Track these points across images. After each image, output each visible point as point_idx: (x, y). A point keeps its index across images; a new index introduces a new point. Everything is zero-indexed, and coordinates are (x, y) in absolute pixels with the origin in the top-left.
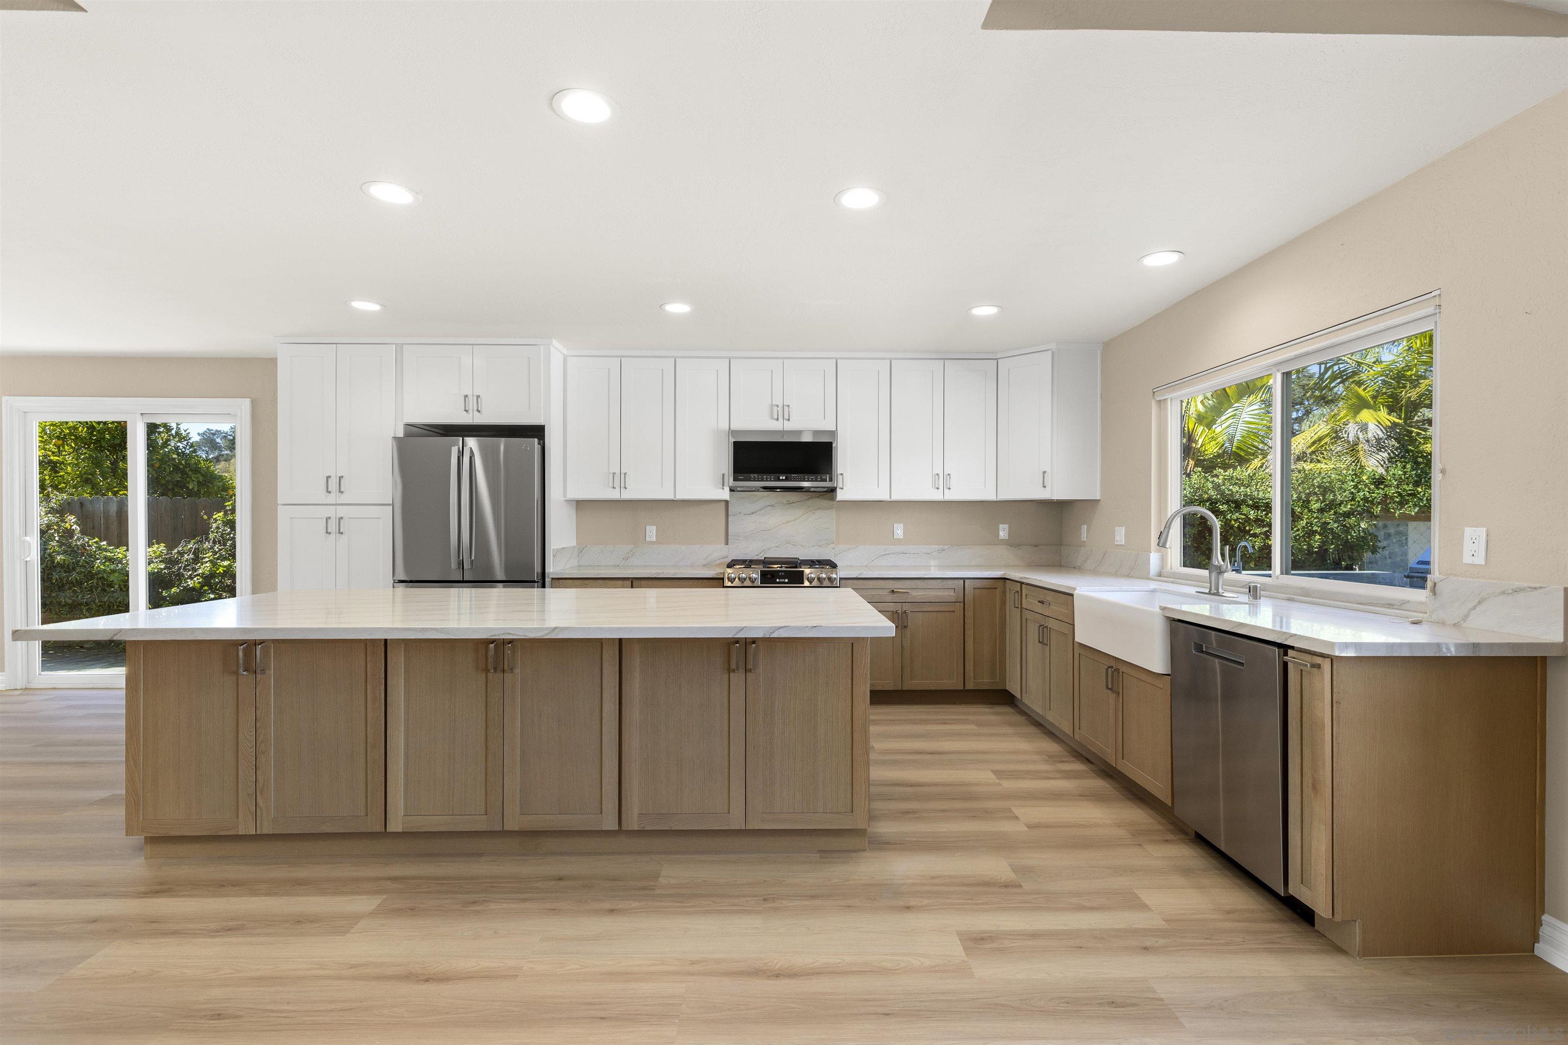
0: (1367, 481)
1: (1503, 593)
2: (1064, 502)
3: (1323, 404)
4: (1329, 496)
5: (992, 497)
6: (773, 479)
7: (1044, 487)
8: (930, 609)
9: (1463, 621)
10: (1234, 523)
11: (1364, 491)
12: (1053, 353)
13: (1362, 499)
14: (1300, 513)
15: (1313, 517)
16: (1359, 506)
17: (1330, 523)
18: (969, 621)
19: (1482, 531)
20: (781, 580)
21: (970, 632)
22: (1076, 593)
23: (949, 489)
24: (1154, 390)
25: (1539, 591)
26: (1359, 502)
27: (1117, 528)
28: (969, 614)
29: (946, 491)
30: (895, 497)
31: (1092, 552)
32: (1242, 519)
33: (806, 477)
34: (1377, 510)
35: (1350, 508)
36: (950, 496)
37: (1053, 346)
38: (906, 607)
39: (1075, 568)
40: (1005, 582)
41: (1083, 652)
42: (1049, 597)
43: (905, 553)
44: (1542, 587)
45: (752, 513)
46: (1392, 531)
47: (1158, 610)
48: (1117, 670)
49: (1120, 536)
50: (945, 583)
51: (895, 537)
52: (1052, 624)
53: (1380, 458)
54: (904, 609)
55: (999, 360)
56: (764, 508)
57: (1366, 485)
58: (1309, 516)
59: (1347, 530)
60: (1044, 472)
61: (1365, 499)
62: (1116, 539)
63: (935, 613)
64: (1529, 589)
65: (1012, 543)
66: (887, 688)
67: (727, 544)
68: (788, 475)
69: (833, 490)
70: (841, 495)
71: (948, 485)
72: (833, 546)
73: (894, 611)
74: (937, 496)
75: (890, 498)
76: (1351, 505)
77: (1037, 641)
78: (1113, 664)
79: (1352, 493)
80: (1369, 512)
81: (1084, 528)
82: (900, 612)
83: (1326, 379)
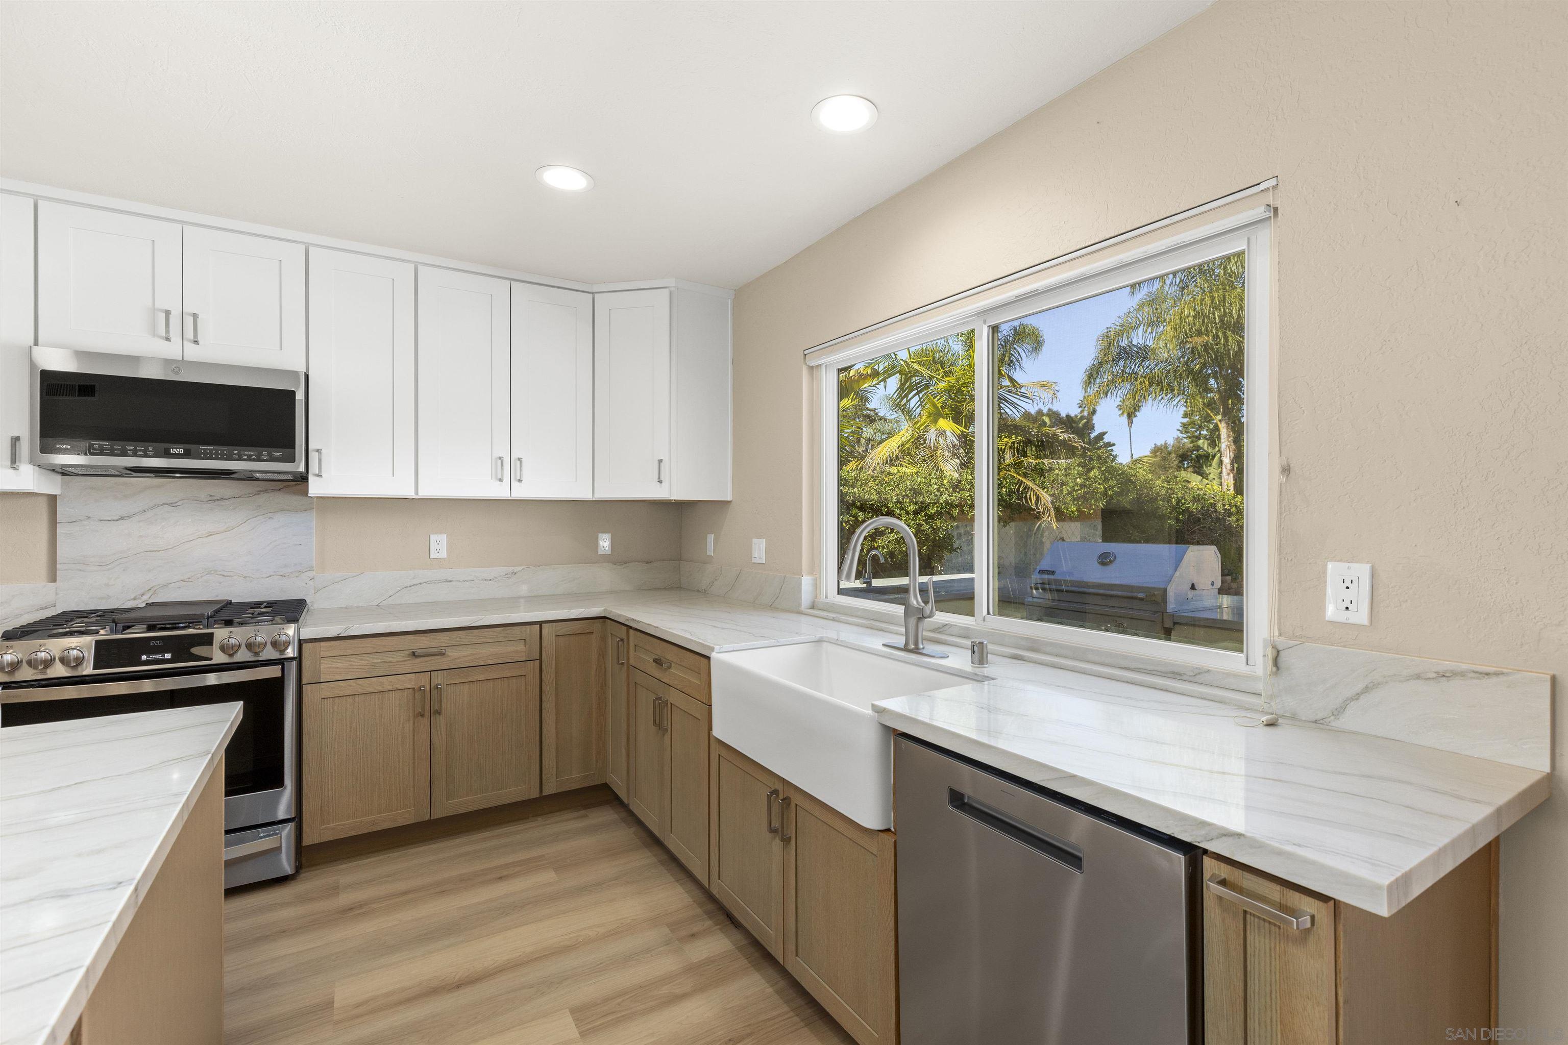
0: (946, 485)
1: (1418, 677)
2: (684, 503)
3: (869, 422)
4: (920, 498)
5: (587, 495)
6: (151, 454)
7: (660, 482)
8: (482, 677)
9: (1332, 718)
10: (845, 525)
11: (945, 494)
12: (671, 293)
13: (944, 502)
14: (900, 515)
15: (910, 519)
16: (942, 508)
17: (923, 524)
18: (549, 688)
19: (1362, 571)
20: (152, 657)
21: (549, 705)
22: (714, 655)
23: (520, 481)
24: (806, 352)
25: (1494, 680)
26: (942, 504)
27: (755, 540)
28: (549, 676)
29: (515, 484)
30: (424, 493)
31: (721, 571)
32: (852, 521)
33: (236, 452)
34: (956, 512)
35: (936, 510)
36: (521, 492)
37: (671, 282)
38: (438, 679)
39: (698, 591)
40: (605, 622)
41: (724, 753)
42: (670, 654)
43: (450, 581)
44: (1502, 674)
45: (122, 518)
46: (962, 531)
47: (869, 712)
48: (787, 800)
49: (759, 550)
50: (508, 632)
51: (431, 557)
52: (674, 697)
53: (954, 463)
54: (435, 681)
55: (596, 295)
56: (152, 508)
57: (946, 489)
58: (907, 518)
59: (935, 531)
60: (660, 461)
61: (946, 502)
62: (753, 556)
63: (491, 683)
64: (1472, 675)
65: (615, 559)
66: (401, 822)
67: (53, 578)
68: (188, 446)
69: (302, 479)
70: (315, 487)
71: (518, 474)
72: (311, 574)
73: (416, 687)
74: (500, 491)
75: (417, 493)
76: (937, 507)
77: (652, 722)
78: (778, 786)
79: (936, 496)
80: (949, 513)
81: (711, 538)
82: (428, 688)
83: (906, 389)
